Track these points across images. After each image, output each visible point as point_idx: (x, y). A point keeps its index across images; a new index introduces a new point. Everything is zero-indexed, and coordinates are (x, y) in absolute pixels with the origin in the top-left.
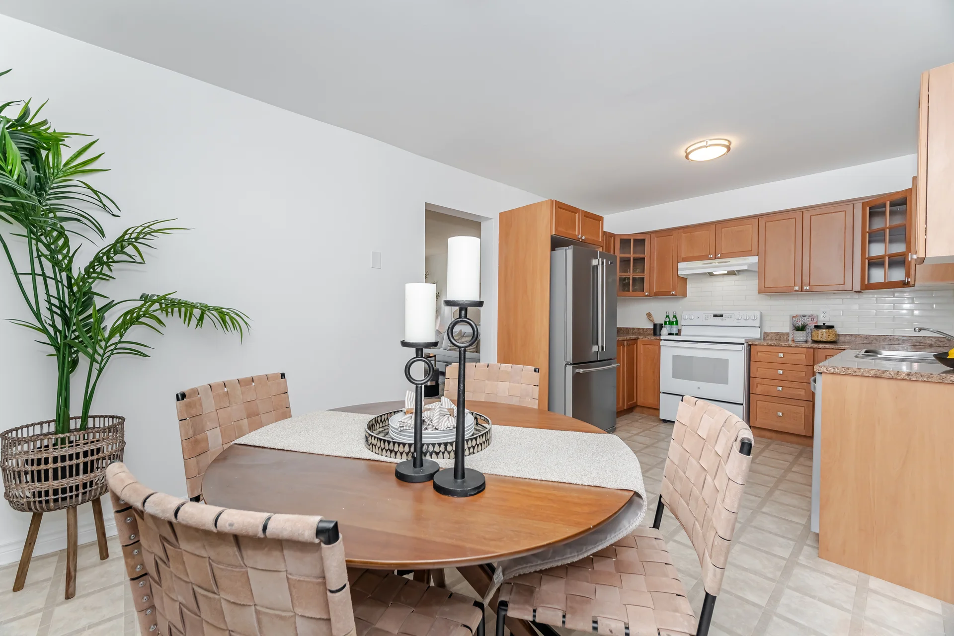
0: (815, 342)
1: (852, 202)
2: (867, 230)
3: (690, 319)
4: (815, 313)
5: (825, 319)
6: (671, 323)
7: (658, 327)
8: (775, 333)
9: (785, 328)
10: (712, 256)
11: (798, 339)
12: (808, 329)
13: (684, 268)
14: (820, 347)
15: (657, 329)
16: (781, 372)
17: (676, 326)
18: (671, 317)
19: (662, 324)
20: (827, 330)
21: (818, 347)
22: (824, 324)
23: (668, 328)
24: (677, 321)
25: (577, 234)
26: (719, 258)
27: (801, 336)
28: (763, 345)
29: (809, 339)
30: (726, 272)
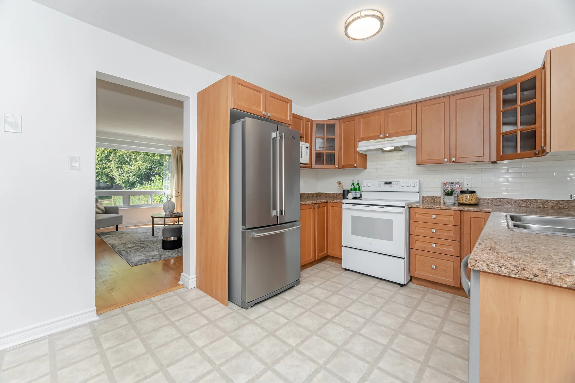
0: (461, 204)
1: (488, 87)
2: (502, 109)
3: (368, 186)
4: (460, 181)
5: (467, 186)
6: (355, 189)
7: (346, 192)
8: (431, 197)
9: (438, 193)
10: (382, 136)
11: (448, 202)
12: (455, 194)
13: (363, 146)
14: (465, 210)
15: (345, 195)
16: (434, 231)
17: (359, 192)
18: (355, 185)
19: (349, 190)
20: (470, 195)
21: (464, 210)
22: (468, 189)
23: (353, 194)
24: (359, 187)
25: (262, 111)
26: (387, 137)
27: (450, 199)
28: (420, 208)
29: (456, 202)
30: (393, 148)
